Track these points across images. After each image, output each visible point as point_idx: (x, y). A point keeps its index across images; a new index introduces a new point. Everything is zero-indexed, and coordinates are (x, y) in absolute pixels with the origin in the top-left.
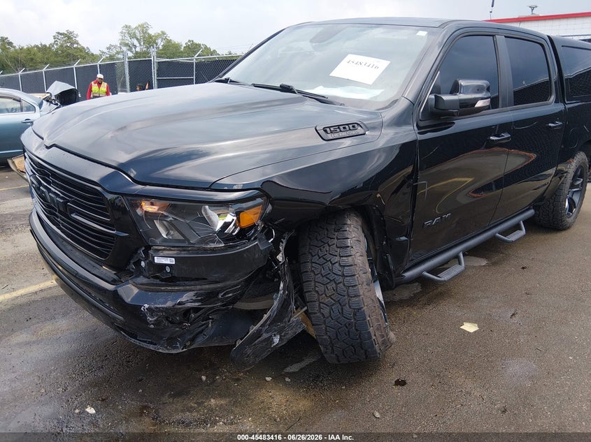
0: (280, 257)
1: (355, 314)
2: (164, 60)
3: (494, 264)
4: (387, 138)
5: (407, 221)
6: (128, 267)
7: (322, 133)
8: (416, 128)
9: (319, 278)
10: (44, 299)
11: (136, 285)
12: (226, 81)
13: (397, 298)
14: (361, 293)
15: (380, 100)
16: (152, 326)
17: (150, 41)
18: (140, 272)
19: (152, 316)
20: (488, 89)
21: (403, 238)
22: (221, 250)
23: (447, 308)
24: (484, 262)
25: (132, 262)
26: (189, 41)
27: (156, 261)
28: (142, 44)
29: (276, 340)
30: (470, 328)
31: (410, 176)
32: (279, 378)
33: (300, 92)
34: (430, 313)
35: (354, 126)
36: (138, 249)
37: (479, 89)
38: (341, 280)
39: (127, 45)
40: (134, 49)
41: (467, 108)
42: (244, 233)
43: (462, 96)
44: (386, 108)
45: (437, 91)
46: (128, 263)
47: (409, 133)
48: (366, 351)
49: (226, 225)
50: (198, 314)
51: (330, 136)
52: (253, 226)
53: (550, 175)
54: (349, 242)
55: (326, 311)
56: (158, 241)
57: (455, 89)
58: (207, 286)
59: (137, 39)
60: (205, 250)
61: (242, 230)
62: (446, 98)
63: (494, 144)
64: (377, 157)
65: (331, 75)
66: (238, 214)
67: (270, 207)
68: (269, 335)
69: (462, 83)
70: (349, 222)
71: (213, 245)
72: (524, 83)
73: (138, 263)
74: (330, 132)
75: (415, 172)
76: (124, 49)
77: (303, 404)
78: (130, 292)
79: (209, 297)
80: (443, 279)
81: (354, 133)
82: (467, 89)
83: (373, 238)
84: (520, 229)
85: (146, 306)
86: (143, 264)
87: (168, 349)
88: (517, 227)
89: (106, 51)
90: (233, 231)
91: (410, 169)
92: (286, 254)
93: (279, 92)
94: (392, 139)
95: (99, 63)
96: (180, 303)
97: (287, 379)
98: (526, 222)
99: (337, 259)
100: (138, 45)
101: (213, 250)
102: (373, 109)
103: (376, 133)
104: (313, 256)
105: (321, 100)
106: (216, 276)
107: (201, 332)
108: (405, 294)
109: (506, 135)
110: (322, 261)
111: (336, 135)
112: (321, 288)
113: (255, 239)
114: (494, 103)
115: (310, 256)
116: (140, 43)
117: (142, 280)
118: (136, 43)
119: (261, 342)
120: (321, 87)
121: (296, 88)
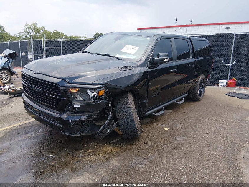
0: (110, 105)
1: (132, 121)
2: (49, 40)
3: (175, 112)
4: (139, 71)
5: (146, 95)
6: (64, 109)
7: (120, 69)
8: (147, 67)
9: (121, 111)
10: (22, 128)
11: (67, 114)
12: (86, 52)
13: (144, 122)
14: (133, 115)
15: (136, 59)
16: (72, 126)
17: (37, 30)
18: (68, 110)
19: (72, 123)
20: (168, 56)
21: (145, 101)
22: (93, 102)
23: (160, 124)
24: (172, 111)
25: (66, 107)
26: (55, 31)
27: (74, 106)
28: (34, 32)
29: (109, 131)
30: (166, 129)
31: (146, 82)
32: (109, 144)
33: (112, 56)
34: (154, 126)
35: (129, 67)
36: (68, 103)
37: (165, 56)
38: (127, 111)
39: (27, 32)
40: (30, 34)
41: (162, 61)
42: (99, 98)
43: (160, 58)
44: (138, 61)
45: (153, 56)
46: (65, 108)
47: (145, 69)
48: (135, 133)
49: (94, 95)
50: (85, 123)
51: (123, 70)
52: (102, 95)
53: (191, 82)
54: (129, 101)
55: (123, 121)
56: (74, 100)
57: (158, 56)
58: (89, 114)
59: (32, 30)
60: (89, 103)
61: (99, 96)
62: (155, 58)
63: (171, 72)
64: (136, 76)
65: (121, 51)
66: (98, 92)
67: (107, 90)
68: (106, 129)
69: (160, 54)
70: (129, 95)
71: (91, 101)
72: (185, 52)
73: (68, 108)
74: (122, 69)
75: (147, 81)
76: (26, 34)
77: (117, 150)
78: (65, 116)
79: (89, 117)
80: (158, 115)
81: (129, 69)
82: (162, 56)
83: (136, 102)
84: (183, 100)
85: (71, 120)
86: (70, 108)
87: (76, 134)
88: (182, 99)
89: (18, 34)
90: (97, 97)
91: (146, 80)
92: (112, 104)
93: (105, 56)
94: (140, 71)
95: (20, 41)
96: (81, 119)
97: (111, 144)
98: (185, 98)
99: (126, 106)
100: (32, 32)
101: (91, 103)
102: (134, 62)
103: (136, 69)
104: (119, 105)
105: (119, 59)
106: (91, 110)
107: (85, 130)
108: (146, 121)
109: (175, 69)
110: (121, 106)
111: (124, 70)
112: (121, 114)
113: (103, 99)
114: (170, 60)
115: (118, 105)
116: (33, 31)
117: (68, 113)
118: (31, 31)
119: (104, 131)
120: (118, 55)
121: (110, 55)
